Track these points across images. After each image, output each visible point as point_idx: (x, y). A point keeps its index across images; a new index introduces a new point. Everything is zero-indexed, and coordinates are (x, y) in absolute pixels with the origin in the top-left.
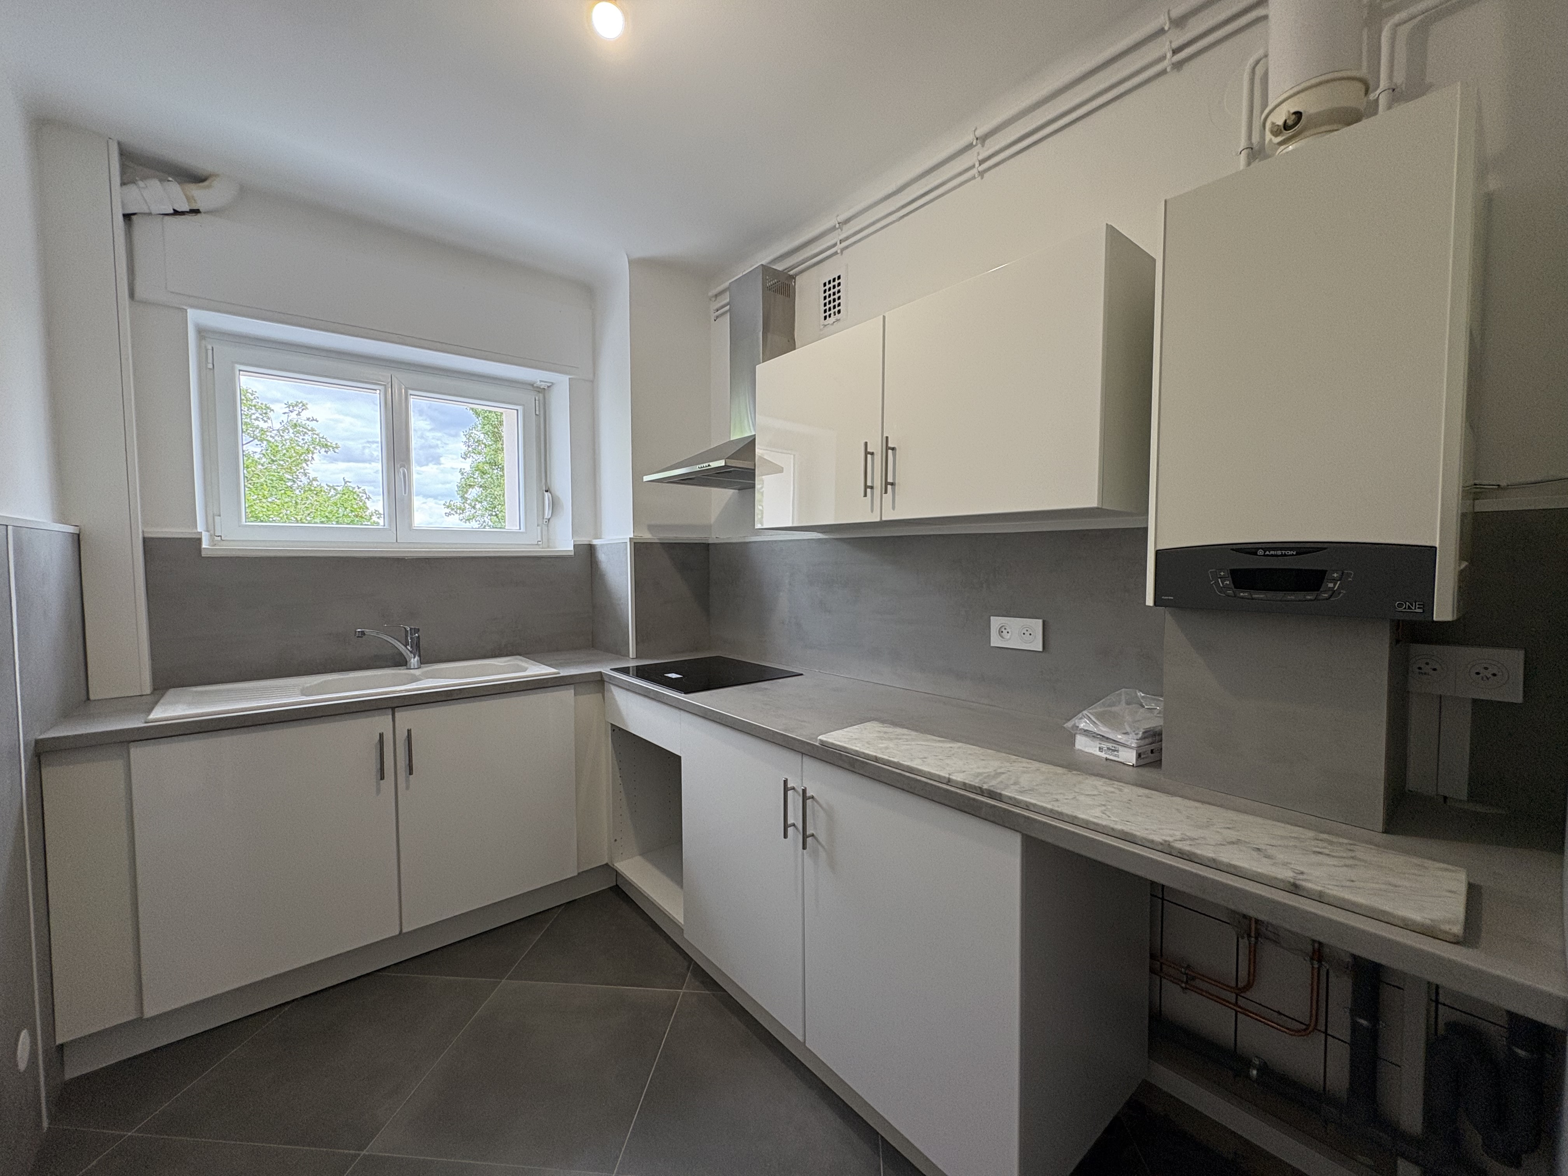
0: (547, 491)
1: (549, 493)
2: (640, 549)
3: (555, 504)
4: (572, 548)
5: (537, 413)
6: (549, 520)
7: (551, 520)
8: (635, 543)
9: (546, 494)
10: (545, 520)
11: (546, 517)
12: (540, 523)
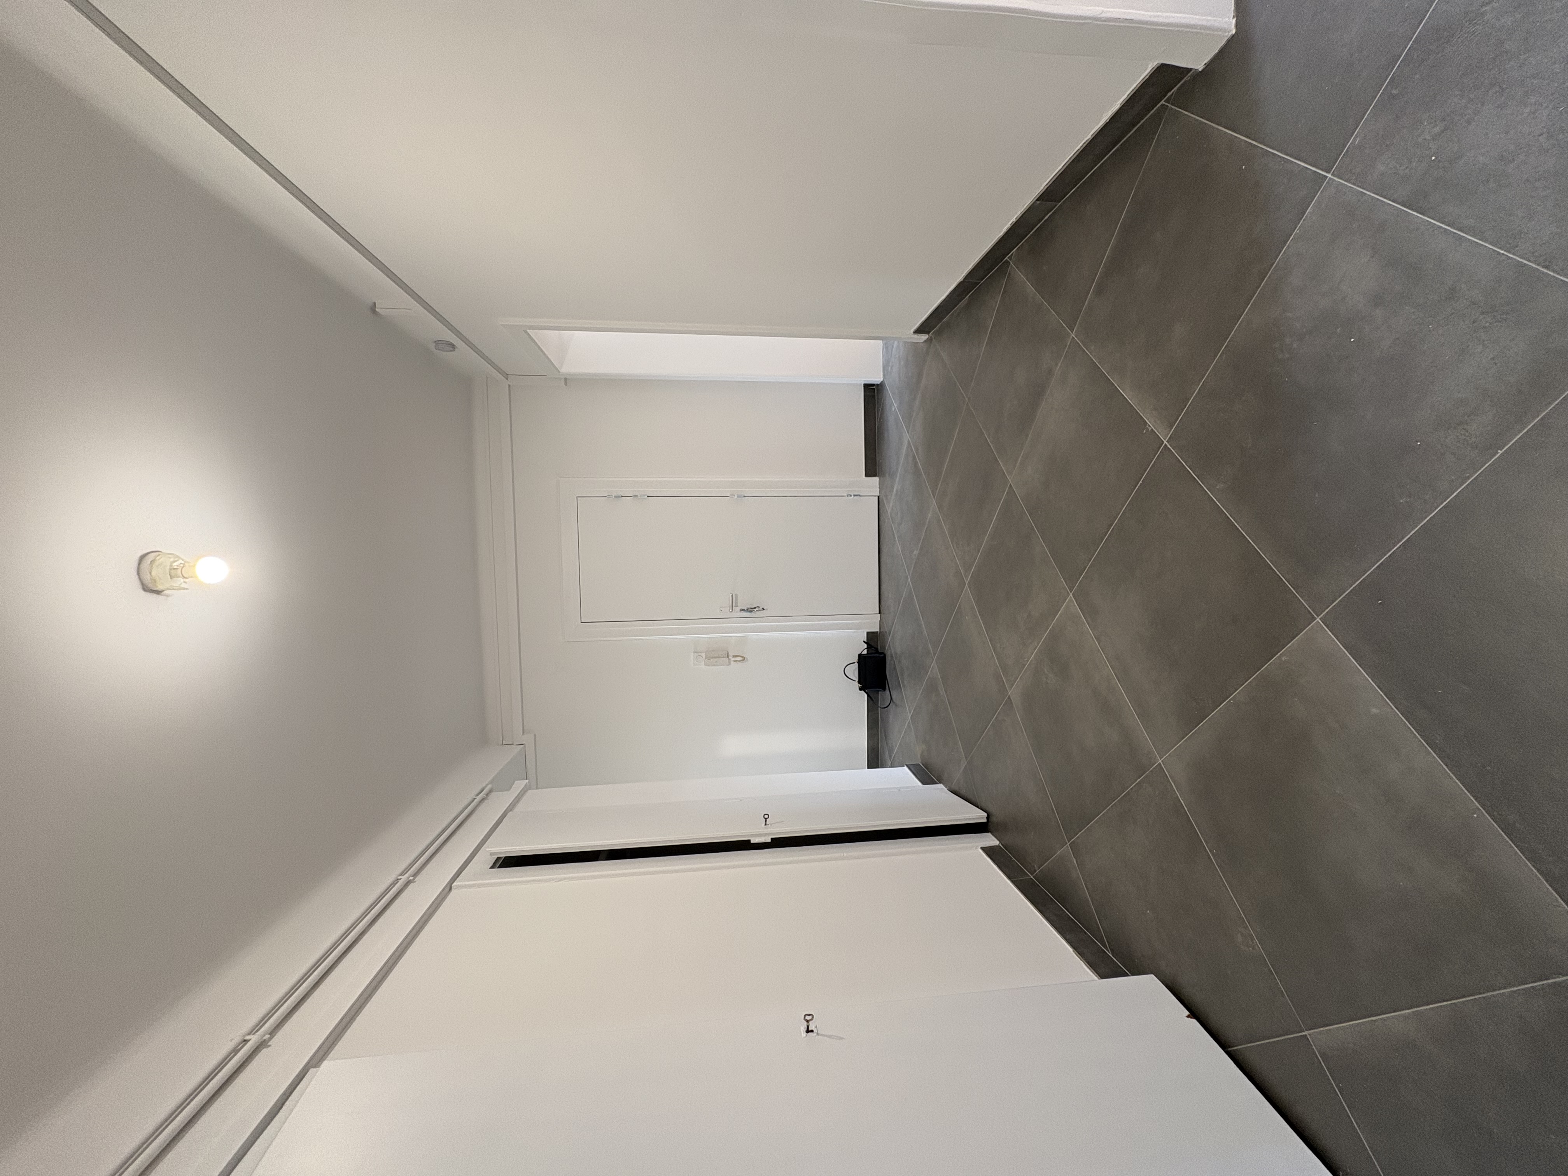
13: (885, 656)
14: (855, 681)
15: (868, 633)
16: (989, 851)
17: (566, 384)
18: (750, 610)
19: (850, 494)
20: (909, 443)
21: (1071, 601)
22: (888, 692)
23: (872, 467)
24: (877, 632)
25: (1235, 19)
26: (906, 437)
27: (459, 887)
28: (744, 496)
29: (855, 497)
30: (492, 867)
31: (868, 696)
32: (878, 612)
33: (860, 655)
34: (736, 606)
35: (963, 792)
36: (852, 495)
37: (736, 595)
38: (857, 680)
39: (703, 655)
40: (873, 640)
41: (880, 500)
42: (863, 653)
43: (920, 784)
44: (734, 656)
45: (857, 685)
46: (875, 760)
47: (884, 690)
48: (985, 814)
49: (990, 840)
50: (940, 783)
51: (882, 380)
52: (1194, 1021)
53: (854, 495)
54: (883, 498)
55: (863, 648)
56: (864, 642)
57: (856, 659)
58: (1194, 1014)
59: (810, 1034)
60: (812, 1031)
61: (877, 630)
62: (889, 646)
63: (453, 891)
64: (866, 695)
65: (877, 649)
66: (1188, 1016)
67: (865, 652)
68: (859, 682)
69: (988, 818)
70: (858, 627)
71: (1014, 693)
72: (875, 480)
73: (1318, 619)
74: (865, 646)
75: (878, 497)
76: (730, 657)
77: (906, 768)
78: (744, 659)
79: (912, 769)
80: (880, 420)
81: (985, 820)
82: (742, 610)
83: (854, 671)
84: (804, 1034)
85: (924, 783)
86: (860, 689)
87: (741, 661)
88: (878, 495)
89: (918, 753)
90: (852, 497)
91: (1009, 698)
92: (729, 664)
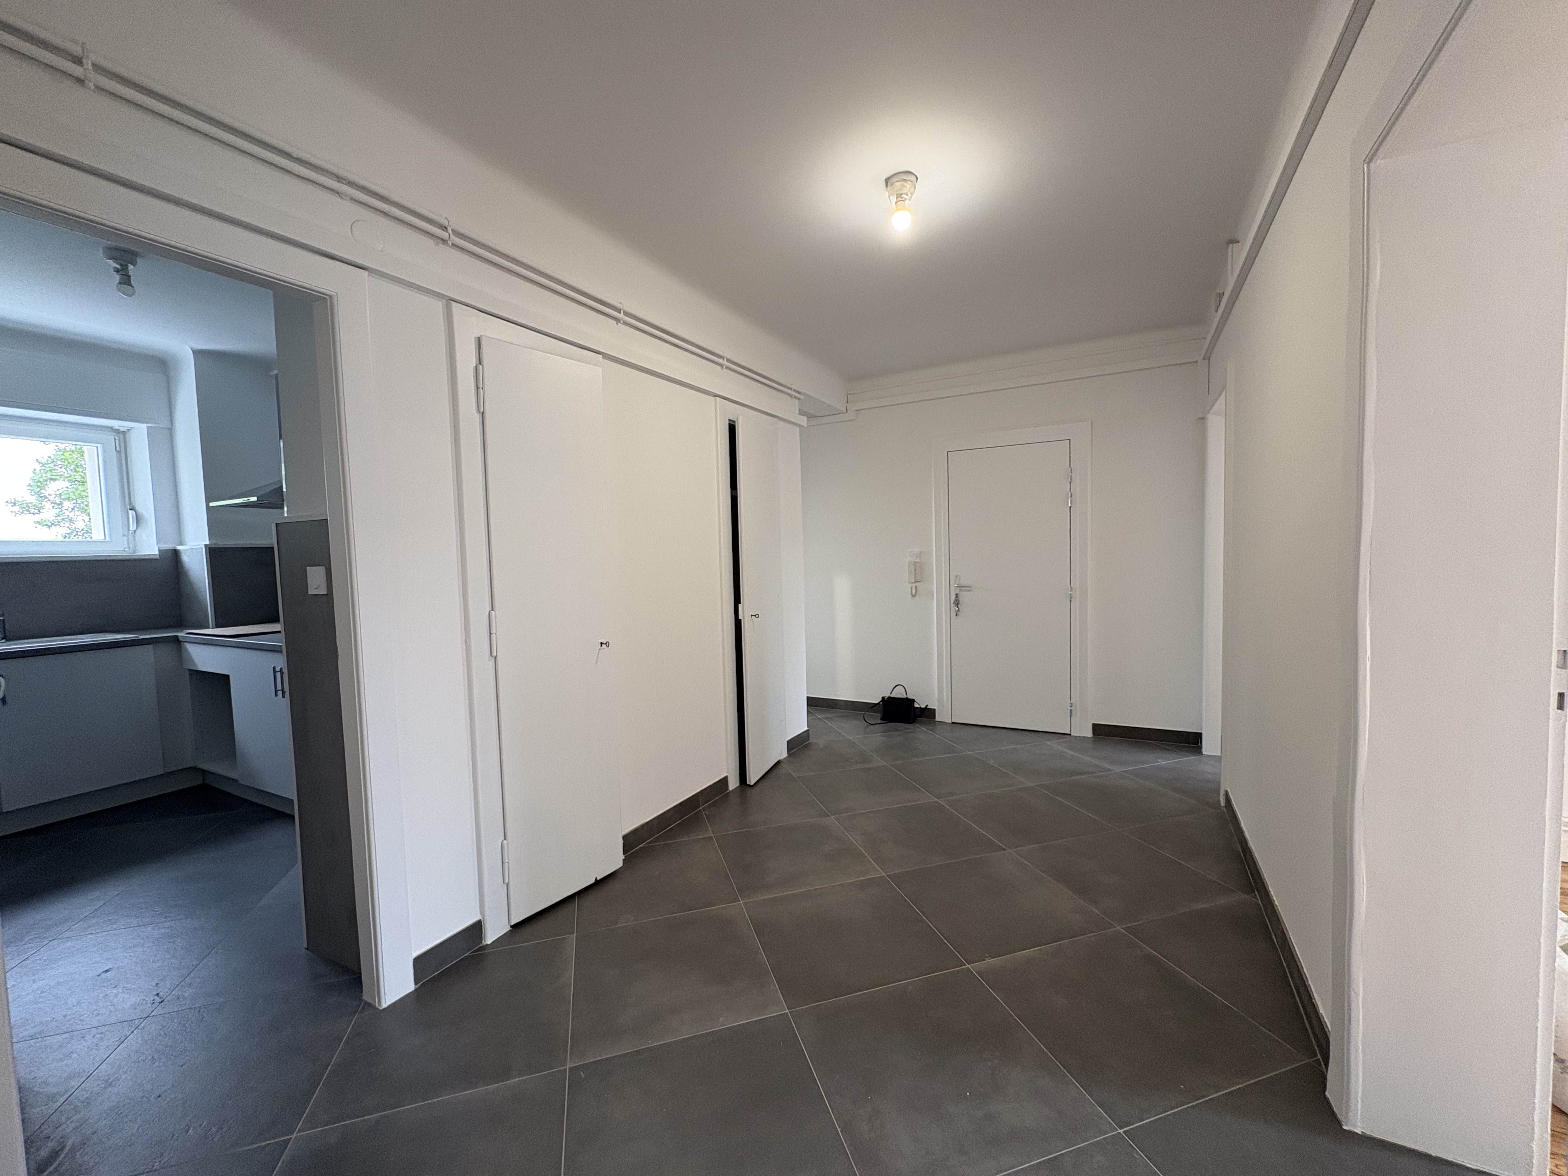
0: (131, 509)
1: (133, 512)
2: (214, 554)
3: (138, 520)
4: (157, 553)
5: (118, 449)
6: (135, 531)
7: (136, 532)
8: (210, 549)
9: (130, 512)
10: (131, 532)
11: (131, 529)
12: (126, 534)
13: (911, 723)
14: (891, 693)
15: (934, 710)
16: (724, 781)
17: (1199, 419)
18: (957, 603)
19: (1073, 706)
20: (1111, 770)
21: (881, 873)
22: (879, 721)
23: (1102, 732)
24: (935, 718)
25: (1360, 1133)
26: (1118, 769)
27: (716, 400)
28: (1070, 601)
29: (1069, 712)
30: (729, 420)
31: (876, 704)
32: (954, 721)
33: (913, 701)
34: (960, 590)
35: (775, 771)
36: (1071, 708)
37: (969, 591)
38: (892, 696)
39: (918, 560)
40: (928, 714)
41: (1066, 736)
42: (915, 703)
43: (789, 738)
44: (916, 587)
45: (887, 695)
46: (812, 703)
47: (882, 719)
48: (752, 784)
49: (733, 784)
50: (789, 755)
51: (1204, 753)
52: (593, 881)
53: (1071, 710)
54: (1068, 738)
55: (920, 704)
56: (927, 706)
57: (910, 697)
58: (598, 883)
59: (600, 645)
60: (601, 646)
61: (937, 719)
62: (918, 728)
63: (713, 398)
64: (877, 702)
65: (920, 716)
66: (596, 879)
67: (916, 705)
68: (889, 698)
69: (749, 786)
70: (940, 700)
71: (832, 821)
72: (1089, 733)
73: (787, 1011)
74: (923, 706)
75: (1070, 734)
76: (915, 584)
77: (806, 728)
78: (913, 596)
79: (804, 735)
80: (1155, 745)
81: (748, 783)
82: (957, 595)
83: (899, 693)
84: (600, 641)
85: (788, 742)
86: (883, 698)
87: (911, 592)
88: (1072, 734)
89: (819, 741)
90: (1070, 708)
91: (829, 816)
92: (910, 583)
